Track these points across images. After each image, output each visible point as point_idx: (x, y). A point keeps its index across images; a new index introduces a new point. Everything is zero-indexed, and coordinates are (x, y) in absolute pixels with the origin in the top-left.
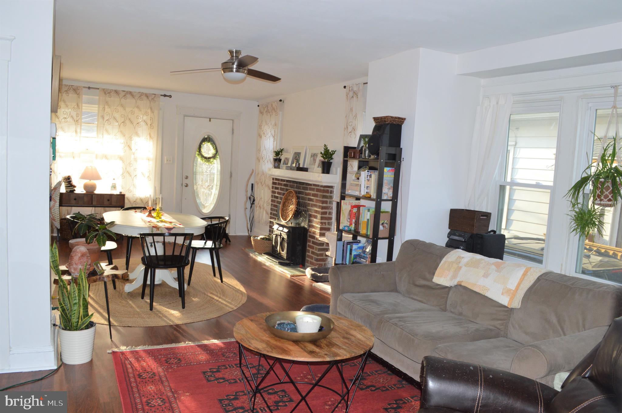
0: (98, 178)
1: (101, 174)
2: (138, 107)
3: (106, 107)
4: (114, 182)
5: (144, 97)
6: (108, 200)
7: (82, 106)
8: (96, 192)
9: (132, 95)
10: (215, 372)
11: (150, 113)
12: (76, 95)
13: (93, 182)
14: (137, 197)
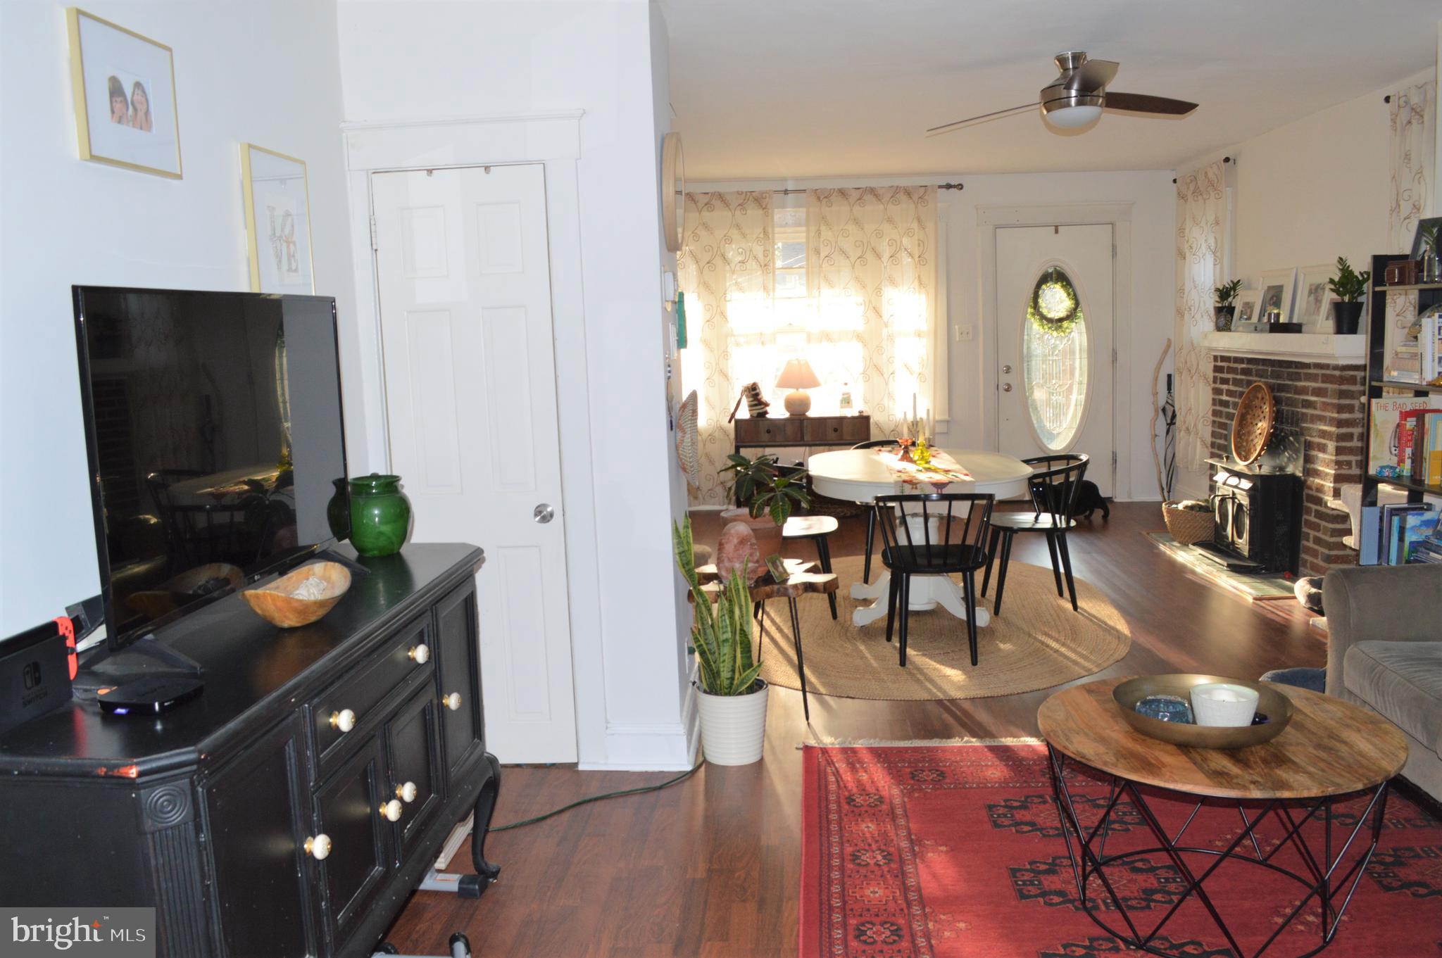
0: (813, 383)
1: (820, 377)
2: (890, 220)
3: (823, 228)
4: (846, 389)
5: (902, 197)
6: (836, 430)
7: (773, 233)
8: (813, 413)
9: (875, 195)
10: (1016, 808)
11: (916, 230)
12: (760, 212)
13: (802, 392)
14: (898, 420)
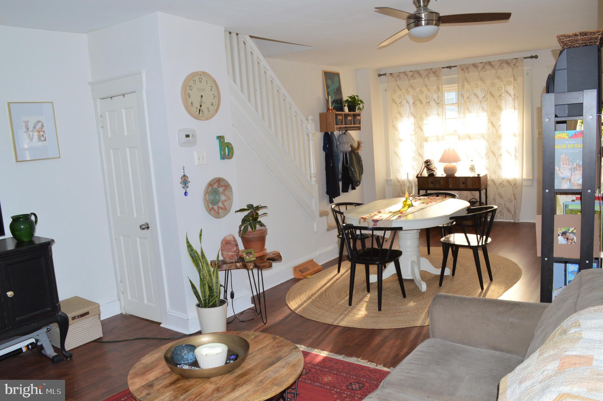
2: (498, 77)
3: (466, 84)
5: (504, 65)
6: (463, 183)
7: (442, 88)
9: (491, 65)
11: (513, 82)
12: (436, 78)
